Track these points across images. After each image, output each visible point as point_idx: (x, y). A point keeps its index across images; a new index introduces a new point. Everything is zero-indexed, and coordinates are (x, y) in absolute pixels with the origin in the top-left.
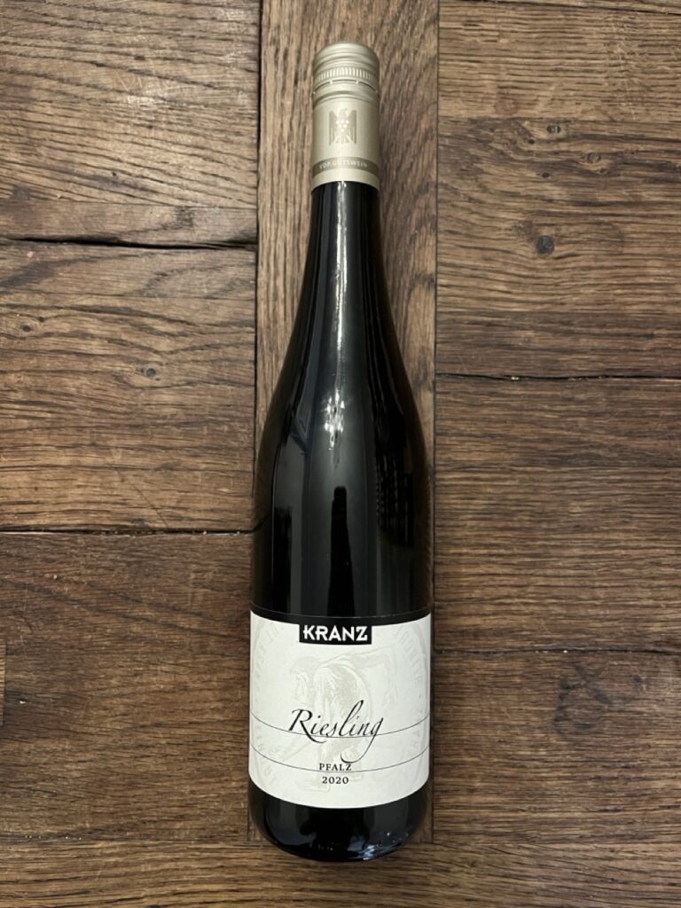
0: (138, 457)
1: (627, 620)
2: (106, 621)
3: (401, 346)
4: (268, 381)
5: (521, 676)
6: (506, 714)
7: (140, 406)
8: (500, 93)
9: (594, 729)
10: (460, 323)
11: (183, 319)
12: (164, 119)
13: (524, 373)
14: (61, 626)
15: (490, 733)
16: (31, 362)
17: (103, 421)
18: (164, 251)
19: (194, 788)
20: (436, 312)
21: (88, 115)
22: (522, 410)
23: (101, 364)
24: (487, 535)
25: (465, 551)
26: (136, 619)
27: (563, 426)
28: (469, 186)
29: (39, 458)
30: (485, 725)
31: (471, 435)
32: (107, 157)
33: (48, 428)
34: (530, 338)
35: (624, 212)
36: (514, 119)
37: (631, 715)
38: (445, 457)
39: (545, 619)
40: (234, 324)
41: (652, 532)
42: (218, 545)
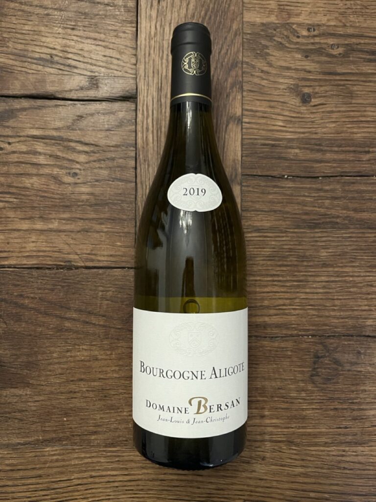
0: (67, 224)
1: (352, 318)
2: (50, 320)
3: (221, 158)
4: (143, 179)
5: (292, 351)
6: (283, 373)
7: (68, 195)
8: (279, 8)
9: (334, 381)
10: (256, 145)
11: (93, 143)
12: (80, 24)
13: (293, 174)
14: (24, 324)
15: (274, 384)
16: (4, 168)
17: (47, 203)
18: (81, 103)
19: (102, 416)
20: (242, 139)
21: (37, 23)
22: (292, 196)
23: (45, 169)
24: (272, 269)
25: (258, 278)
26: (67, 319)
27: (316, 205)
28: (261, 63)
29: (10, 225)
30: (271, 379)
31: (262, 211)
32: (47, 47)
33: (14, 208)
34: (297, 153)
35: (352, 79)
36: (288, 23)
37: (355, 373)
38: (246, 224)
39: (305, 318)
40: (123, 146)
41: (368, 267)
42: (115, 276)
